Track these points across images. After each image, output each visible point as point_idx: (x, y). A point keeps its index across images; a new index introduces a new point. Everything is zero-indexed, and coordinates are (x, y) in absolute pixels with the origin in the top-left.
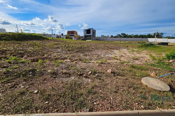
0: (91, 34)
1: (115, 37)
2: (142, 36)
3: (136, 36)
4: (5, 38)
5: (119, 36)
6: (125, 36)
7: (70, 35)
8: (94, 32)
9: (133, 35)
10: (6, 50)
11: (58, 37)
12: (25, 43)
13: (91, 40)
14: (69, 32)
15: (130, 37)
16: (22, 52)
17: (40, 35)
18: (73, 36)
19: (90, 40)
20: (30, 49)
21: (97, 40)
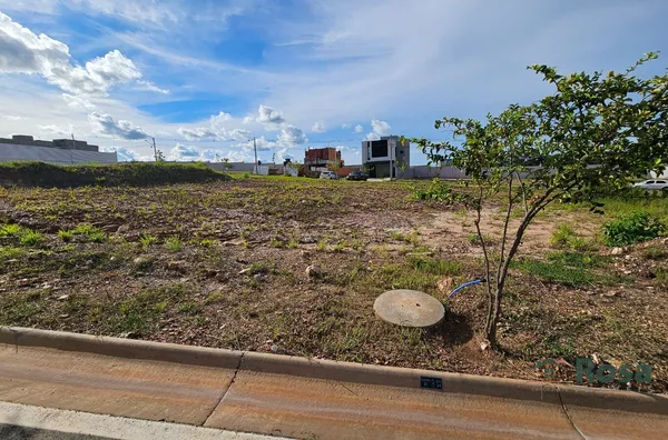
0: (391, 156)
7: (315, 162)
11: (273, 171)
13: (389, 179)
14: (310, 154)
16: (124, 216)
18: (324, 165)
19: (384, 177)
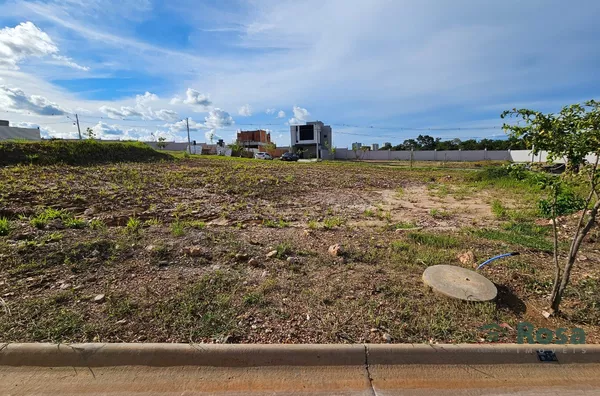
0: (316, 140)
1: (399, 148)
2: (489, 145)
3: (470, 145)
4: (35, 156)
5: (411, 145)
6: (431, 144)
7: (247, 144)
8: (326, 133)
9: (457, 140)
10: (34, 193)
11: (206, 151)
12: (95, 171)
13: (315, 160)
14: (242, 136)
15: (450, 146)
16: (84, 198)
17: (146, 147)
18: (256, 147)
19: (311, 158)
20: (108, 189)
21: (336, 159)
